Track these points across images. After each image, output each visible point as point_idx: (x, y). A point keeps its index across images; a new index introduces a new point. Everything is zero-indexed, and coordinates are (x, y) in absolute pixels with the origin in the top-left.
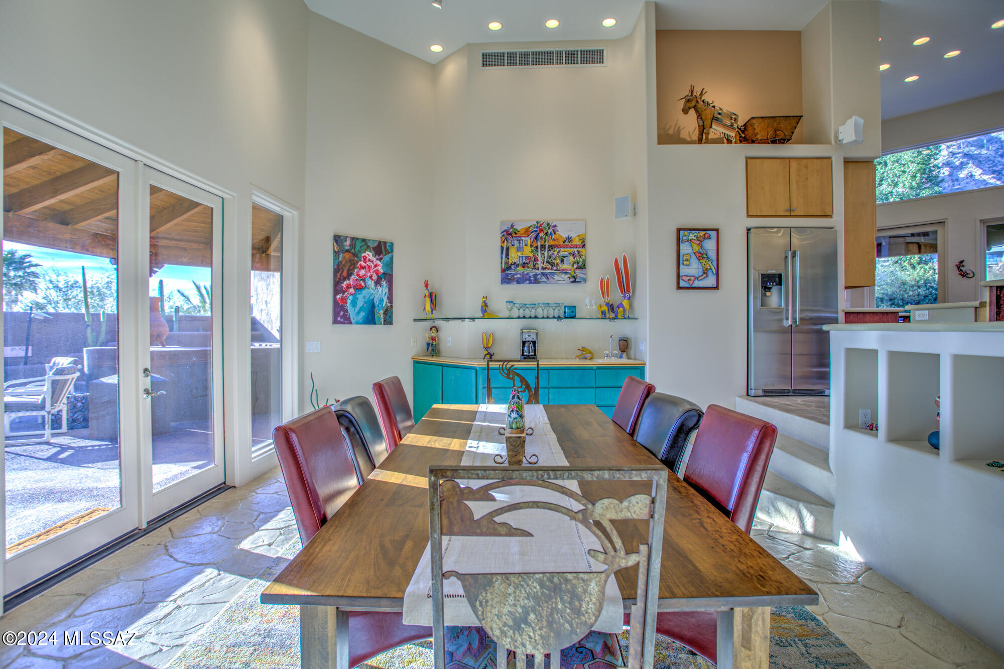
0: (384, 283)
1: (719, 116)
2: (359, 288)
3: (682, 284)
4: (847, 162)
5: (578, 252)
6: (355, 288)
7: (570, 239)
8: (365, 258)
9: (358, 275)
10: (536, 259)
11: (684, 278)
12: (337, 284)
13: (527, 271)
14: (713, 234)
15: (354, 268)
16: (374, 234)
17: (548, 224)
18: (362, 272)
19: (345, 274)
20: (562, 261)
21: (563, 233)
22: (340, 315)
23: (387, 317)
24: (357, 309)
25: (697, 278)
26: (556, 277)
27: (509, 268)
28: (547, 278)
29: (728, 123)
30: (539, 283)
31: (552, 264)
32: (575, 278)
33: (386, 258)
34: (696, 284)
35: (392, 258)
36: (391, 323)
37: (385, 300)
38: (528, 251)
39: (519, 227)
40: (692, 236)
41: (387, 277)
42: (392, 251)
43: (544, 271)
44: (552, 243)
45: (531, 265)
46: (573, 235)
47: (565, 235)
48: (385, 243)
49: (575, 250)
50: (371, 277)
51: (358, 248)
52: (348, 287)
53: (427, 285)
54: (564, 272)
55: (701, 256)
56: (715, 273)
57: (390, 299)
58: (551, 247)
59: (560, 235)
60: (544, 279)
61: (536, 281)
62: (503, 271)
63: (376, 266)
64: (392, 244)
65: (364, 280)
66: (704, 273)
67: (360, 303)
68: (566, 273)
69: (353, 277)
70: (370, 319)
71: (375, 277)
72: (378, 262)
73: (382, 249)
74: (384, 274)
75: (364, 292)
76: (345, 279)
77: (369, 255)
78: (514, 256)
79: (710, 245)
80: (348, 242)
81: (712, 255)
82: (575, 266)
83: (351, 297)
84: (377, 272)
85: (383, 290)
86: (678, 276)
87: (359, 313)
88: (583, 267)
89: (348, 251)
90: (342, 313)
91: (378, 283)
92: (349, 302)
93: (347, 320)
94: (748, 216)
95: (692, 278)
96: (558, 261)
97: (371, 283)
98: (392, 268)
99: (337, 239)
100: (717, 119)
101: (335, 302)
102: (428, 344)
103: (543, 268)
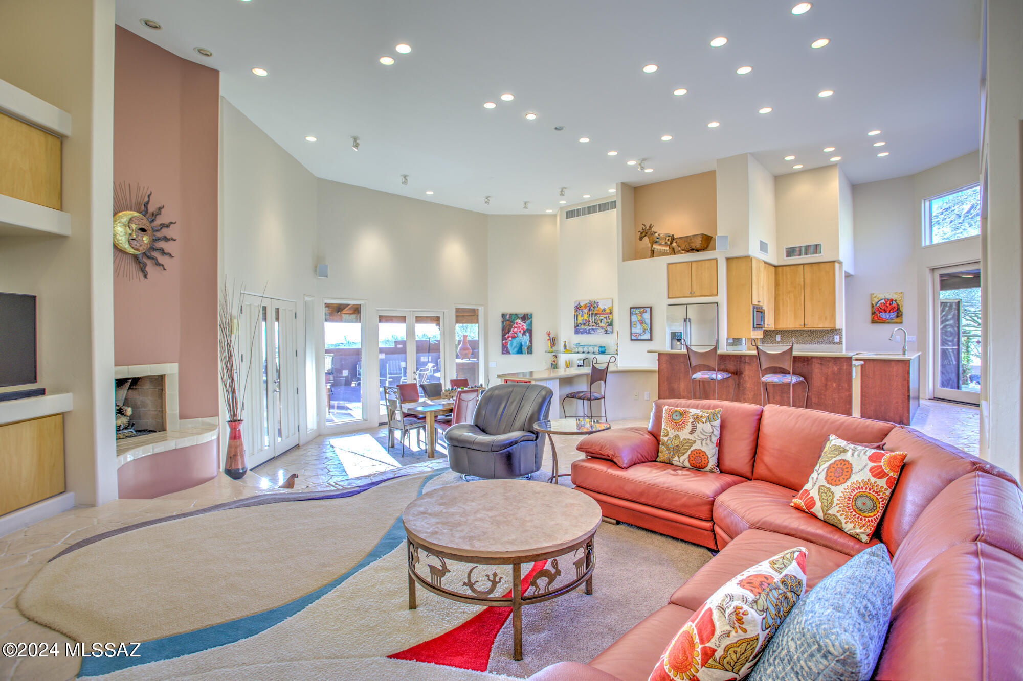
0: (527, 334)
1: (657, 240)
2: (514, 337)
3: (633, 338)
4: (728, 259)
5: (608, 317)
6: (512, 337)
7: (604, 310)
8: (517, 323)
9: (513, 331)
10: (589, 321)
11: (634, 334)
12: (503, 336)
13: (585, 327)
14: (648, 310)
15: (511, 328)
16: (521, 310)
17: (595, 302)
18: (516, 330)
19: (507, 331)
20: (601, 322)
21: (601, 307)
22: (505, 350)
23: (529, 351)
24: (513, 347)
25: (640, 334)
26: (598, 331)
27: (578, 326)
28: (594, 331)
29: (663, 242)
30: (591, 333)
31: (596, 324)
32: (606, 331)
33: (528, 322)
34: (640, 338)
35: (531, 322)
36: (531, 353)
37: (528, 342)
38: (586, 317)
39: (582, 304)
40: (637, 312)
41: (529, 331)
42: (531, 318)
43: (593, 327)
44: (596, 312)
45: (587, 324)
46: (606, 307)
47: (602, 308)
48: (527, 314)
49: (607, 315)
50: (520, 332)
51: (513, 319)
52: (509, 337)
53: (549, 335)
54: (602, 328)
55: (642, 322)
56: (649, 331)
57: (531, 341)
58: (596, 314)
59: (600, 308)
60: (593, 332)
61: (589, 333)
62: (575, 327)
63: (522, 326)
64: (531, 314)
65: (516, 333)
66: (644, 331)
67: (515, 344)
68: (603, 328)
69: (510, 332)
70: (520, 351)
71: (522, 331)
72: (524, 324)
73: (526, 317)
74: (527, 329)
75: (517, 339)
76: (507, 334)
77: (519, 321)
78: (580, 320)
79: (647, 316)
80: (508, 317)
81: (648, 321)
82: (607, 324)
83: (510, 342)
84: (523, 329)
85: (527, 337)
86: (631, 334)
87: (514, 349)
88: (611, 324)
89: (508, 320)
90: (505, 349)
91: (524, 334)
92: (509, 344)
93: (508, 352)
94: (668, 298)
95: (638, 334)
96: (599, 322)
97: (520, 335)
98: (531, 327)
99: (503, 316)
100: (656, 242)
101: (503, 344)
102: (552, 364)
103: (593, 326)
